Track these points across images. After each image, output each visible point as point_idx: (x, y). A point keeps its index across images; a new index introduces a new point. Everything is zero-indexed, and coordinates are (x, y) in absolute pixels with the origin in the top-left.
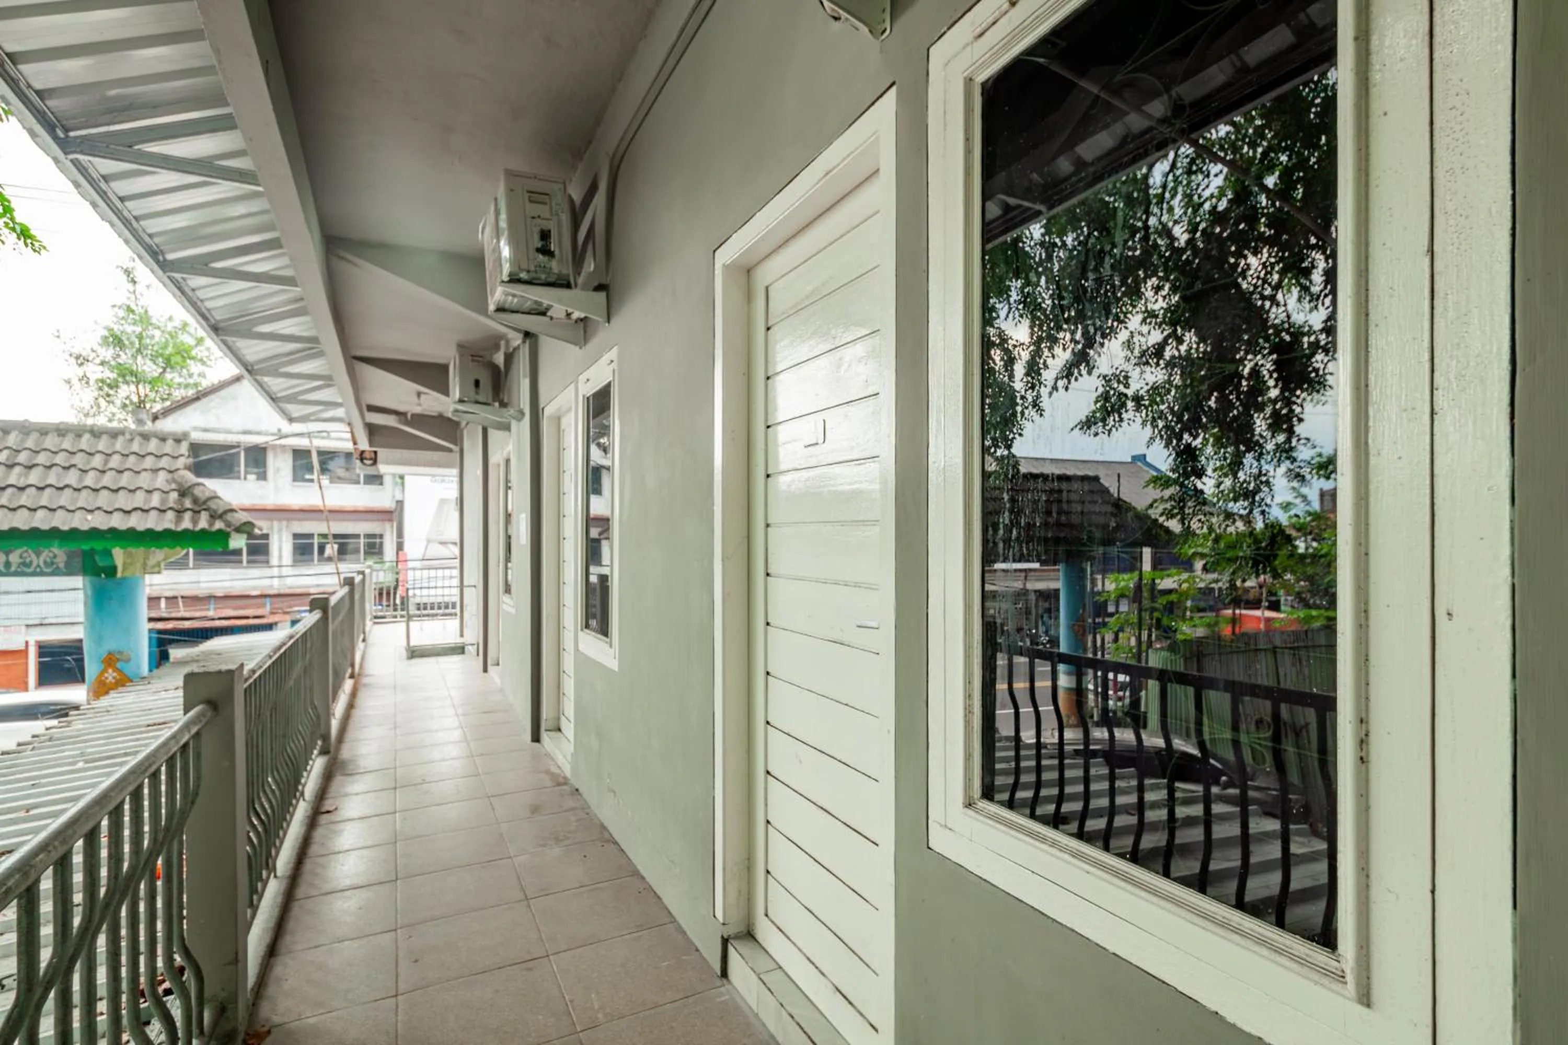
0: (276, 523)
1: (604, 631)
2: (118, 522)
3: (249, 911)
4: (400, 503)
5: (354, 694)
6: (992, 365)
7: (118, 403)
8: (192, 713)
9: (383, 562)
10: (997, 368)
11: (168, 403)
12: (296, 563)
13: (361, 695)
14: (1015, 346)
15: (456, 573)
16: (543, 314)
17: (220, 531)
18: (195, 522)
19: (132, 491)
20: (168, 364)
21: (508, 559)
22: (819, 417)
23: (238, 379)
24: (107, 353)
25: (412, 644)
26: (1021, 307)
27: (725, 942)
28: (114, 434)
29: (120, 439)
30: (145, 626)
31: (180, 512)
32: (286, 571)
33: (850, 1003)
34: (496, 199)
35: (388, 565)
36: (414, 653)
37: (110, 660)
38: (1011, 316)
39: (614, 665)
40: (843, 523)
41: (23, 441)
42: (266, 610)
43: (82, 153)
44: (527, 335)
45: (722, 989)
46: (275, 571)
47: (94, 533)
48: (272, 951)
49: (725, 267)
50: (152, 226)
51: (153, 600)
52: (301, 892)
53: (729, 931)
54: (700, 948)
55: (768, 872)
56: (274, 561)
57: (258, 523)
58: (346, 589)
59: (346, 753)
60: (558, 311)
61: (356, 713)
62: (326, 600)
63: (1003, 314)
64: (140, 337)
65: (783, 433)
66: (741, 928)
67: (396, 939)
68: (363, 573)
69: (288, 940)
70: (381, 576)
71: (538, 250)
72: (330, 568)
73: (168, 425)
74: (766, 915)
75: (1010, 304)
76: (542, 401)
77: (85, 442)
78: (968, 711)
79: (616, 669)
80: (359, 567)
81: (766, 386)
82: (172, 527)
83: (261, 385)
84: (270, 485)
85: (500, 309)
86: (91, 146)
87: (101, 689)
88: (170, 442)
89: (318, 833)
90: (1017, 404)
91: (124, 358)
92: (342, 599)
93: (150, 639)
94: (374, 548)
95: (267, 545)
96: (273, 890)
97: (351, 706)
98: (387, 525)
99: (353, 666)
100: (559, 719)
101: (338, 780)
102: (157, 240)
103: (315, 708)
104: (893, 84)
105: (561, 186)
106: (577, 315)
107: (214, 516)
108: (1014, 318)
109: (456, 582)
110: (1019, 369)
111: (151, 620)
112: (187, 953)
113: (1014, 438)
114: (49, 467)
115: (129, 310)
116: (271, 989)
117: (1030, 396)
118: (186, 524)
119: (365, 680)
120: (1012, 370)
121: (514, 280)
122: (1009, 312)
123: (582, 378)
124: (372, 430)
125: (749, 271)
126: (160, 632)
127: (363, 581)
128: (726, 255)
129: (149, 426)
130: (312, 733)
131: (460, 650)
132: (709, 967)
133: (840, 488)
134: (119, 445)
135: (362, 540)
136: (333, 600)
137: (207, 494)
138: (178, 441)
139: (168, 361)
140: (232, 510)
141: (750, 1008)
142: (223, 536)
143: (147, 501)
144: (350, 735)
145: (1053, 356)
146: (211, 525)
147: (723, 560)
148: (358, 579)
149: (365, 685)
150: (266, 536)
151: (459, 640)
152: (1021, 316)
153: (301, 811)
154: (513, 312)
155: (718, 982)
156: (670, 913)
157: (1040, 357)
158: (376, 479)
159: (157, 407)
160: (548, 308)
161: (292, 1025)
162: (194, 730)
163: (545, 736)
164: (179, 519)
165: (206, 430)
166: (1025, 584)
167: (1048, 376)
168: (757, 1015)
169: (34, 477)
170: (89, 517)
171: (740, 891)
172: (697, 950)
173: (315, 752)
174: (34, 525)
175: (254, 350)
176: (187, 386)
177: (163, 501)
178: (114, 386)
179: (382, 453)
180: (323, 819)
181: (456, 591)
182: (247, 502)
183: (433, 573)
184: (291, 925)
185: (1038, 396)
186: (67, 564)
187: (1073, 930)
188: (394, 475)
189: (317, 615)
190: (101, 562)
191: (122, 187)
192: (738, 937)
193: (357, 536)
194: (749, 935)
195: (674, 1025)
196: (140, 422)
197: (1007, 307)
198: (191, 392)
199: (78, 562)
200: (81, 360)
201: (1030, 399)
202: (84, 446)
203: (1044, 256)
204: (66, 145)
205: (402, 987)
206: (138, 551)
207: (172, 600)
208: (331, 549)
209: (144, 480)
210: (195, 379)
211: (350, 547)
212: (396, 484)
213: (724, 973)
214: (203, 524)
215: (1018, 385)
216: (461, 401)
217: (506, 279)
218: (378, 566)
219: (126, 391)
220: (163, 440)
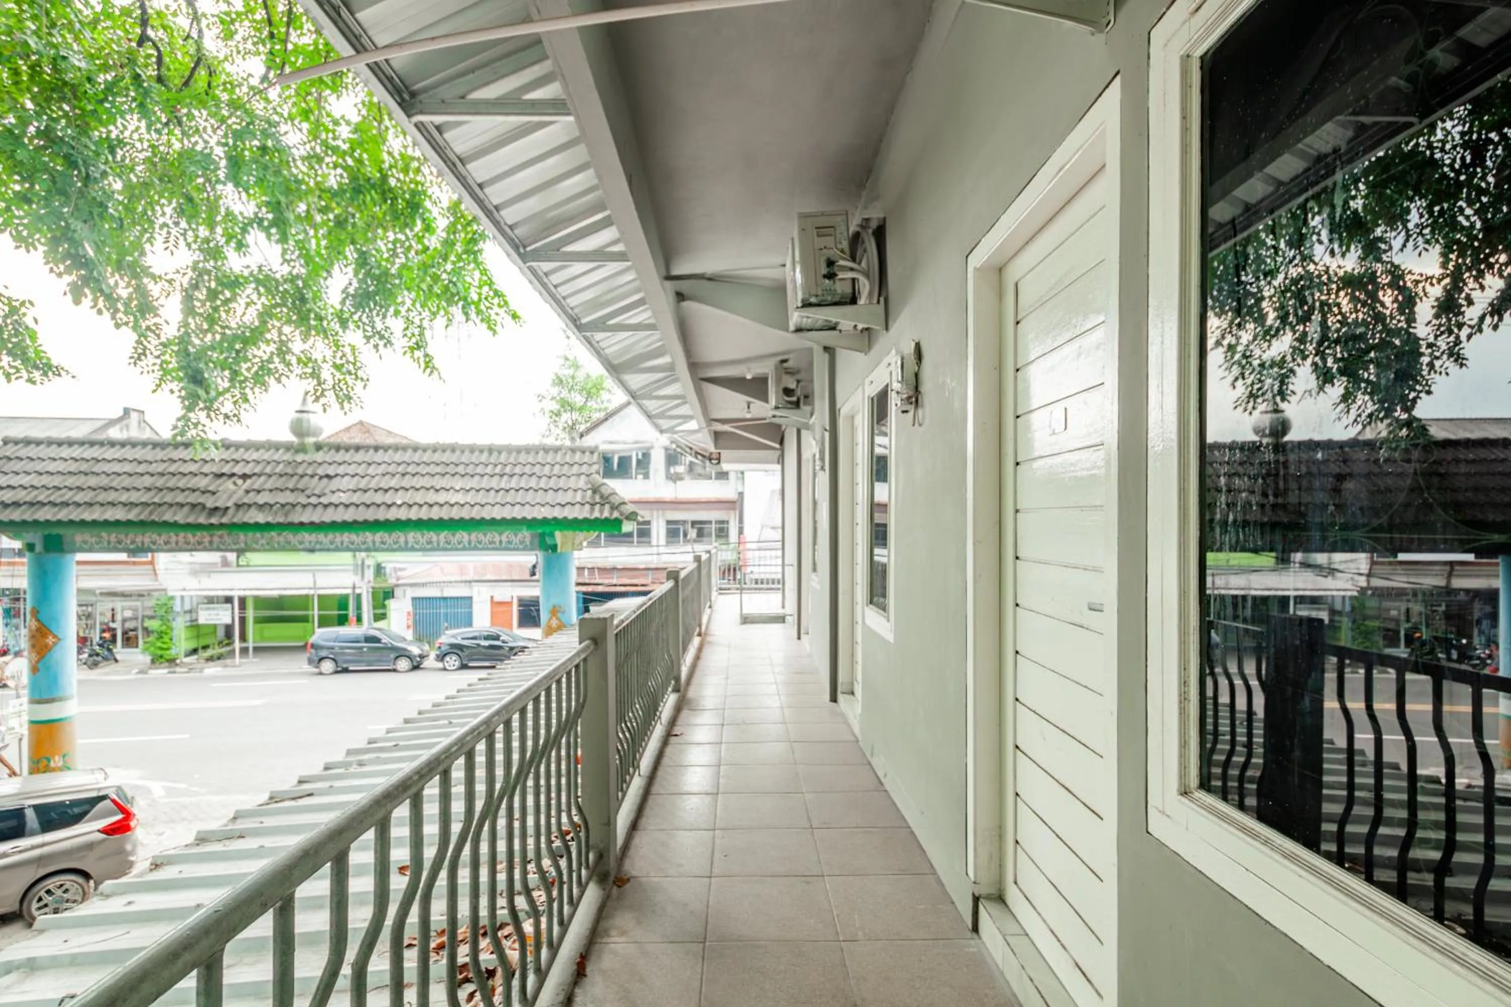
0: (655, 513)
1: (884, 608)
2: (558, 513)
3: (620, 794)
4: (741, 494)
5: (700, 649)
6: (1381, 309)
7: (561, 427)
8: (583, 645)
9: (728, 544)
10: (1388, 312)
11: (589, 424)
12: (668, 543)
13: (706, 651)
14: (1417, 282)
15: (779, 553)
16: (833, 328)
17: (616, 519)
18: (601, 512)
19: (566, 490)
20: (589, 396)
21: (815, 543)
22: (1062, 405)
23: (629, 403)
24: (555, 391)
25: (744, 612)
26: (1427, 231)
27: (976, 900)
28: (556, 450)
29: (560, 454)
30: (574, 589)
31: (593, 505)
32: (662, 550)
33: (1088, 980)
34: (793, 239)
35: (732, 546)
36: (746, 620)
37: (554, 611)
38: (1410, 244)
39: (890, 637)
40: (1082, 508)
41: (508, 458)
42: (648, 580)
43: (534, 261)
44: (826, 349)
45: (972, 942)
46: (655, 550)
47: (545, 521)
48: (634, 826)
49: (975, 268)
50: (572, 302)
51: (580, 569)
52: (655, 789)
53: (982, 890)
54: (955, 900)
55: (1017, 842)
56: (654, 542)
57: (640, 512)
58: (695, 565)
59: (691, 693)
60: (846, 325)
61: (701, 664)
62: (677, 572)
63: (1397, 244)
64: (573, 378)
65: (1037, 420)
66: (993, 891)
67: (714, 838)
68: (709, 552)
69: (643, 822)
70: (726, 556)
71: (825, 276)
72: (689, 548)
73: (589, 441)
74: (1016, 883)
75: (1408, 231)
76: (838, 406)
77: (540, 457)
78: (1183, 698)
79: (892, 641)
80: (707, 547)
81: (1016, 378)
82: (588, 516)
83: (640, 406)
84: (650, 483)
85: (799, 330)
86: (537, 255)
87: (549, 632)
88: (587, 454)
89: (669, 750)
90: (1422, 354)
91: (565, 394)
92: (692, 572)
93: (578, 598)
94: (722, 532)
95: (649, 530)
96: (636, 785)
97: (697, 658)
98: (732, 512)
99: (700, 626)
100: (852, 684)
101: (685, 713)
102: (576, 311)
103: (670, 656)
104: (1117, 73)
105: (844, 217)
106: (860, 326)
107: (613, 508)
108: (1416, 247)
109: (780, 561)
110: (1425, 310)
111: (578, 584)
112: (579, 809)
113: (1418, 397)
114: (521, 476)
115: (567, 359)
116: (632, 852)
117: (1443, 343)
118: (596, 514)
119: (709, 639)
120: (1412, 312)
121: (806, 305)
122: (1407, 240)
123: (867, 381)
124: (717, 435)
125: (1000, 270)
126: (585, 593)
127: (710, 559)
128: (978, 259)
129: (578, 443)
130: (668, 674)
131: (781, 619)
132: (963, 920)
133: (1079, 474)
134: (559, 458)
135: (714, 526)
136: (683, 574)
137: (609, 491)
138: (592, 453)
139: (589, 393)
140: (624, 503)
141: (997, 965)
142: (618, 522)
143: (574, 497)
144: (695, 681)
145: (1482, 288)
146: (611, 514)
147: (974, 544)
148: (704, 557)
149: (709, 643)
150: (648, 523)
151: (780, 611)
152: (1427, 242)
153: (658, 731)
154: (809, 330)
155: (969, 934)
156: (932, 865)
157: (1461, 290)
158: (723, 475)
159: (582, 428)
160: (837, 324)
161: (644, 879)
162: (583, 656)
163: (841, 697)
164: (592, 510)
165: (611, 443)
166: (1449, 582)
167: (1472, 314)
168: (1002, 973)
169: (514, 483)
170: (542, 509)
171: (991, 857)
172: (953, 903)
173: (670, 689)
174: (514, 515)
175: (636, 380)
176: (600, 410)
177: (583, 497)
178: (558, 414)
179: (725, 454)
180: (673, 740)
181: (780, 569)
182: (637, 496)
183: (762, 553)
184: (647, 811)
185: (1458, 342)
186: (531, 543)
187: (1286, 935)
188: (736, 472)
189: (670, 584)
190: (549, 541)
191: (555, 279)
192: (989, 898)
193: (710, 522)
194: (1000, 899)
195: (923, 958)
196: (573, 439)
197: (1403, 233)
198: (602, 415)
199: (536, 541)
200: (541, 398)
201: (1444, 347)
202: (540, 460)
203: (1468, 159)
204: (524, 257)
205: (716, 871)
206: (569, 533)
207: (592, 569)
208: (693, 533)
209: (572, 483)
210: (606, 404)
211: (706, 531)
212: (738, 478)
213: (975, 929)
214: (606, 514)
215: (1422, 330)
216: (777, 408)
217: (800, 304)
218: (724, 547)
219: (566, 417)
220: (584, 452)
